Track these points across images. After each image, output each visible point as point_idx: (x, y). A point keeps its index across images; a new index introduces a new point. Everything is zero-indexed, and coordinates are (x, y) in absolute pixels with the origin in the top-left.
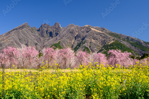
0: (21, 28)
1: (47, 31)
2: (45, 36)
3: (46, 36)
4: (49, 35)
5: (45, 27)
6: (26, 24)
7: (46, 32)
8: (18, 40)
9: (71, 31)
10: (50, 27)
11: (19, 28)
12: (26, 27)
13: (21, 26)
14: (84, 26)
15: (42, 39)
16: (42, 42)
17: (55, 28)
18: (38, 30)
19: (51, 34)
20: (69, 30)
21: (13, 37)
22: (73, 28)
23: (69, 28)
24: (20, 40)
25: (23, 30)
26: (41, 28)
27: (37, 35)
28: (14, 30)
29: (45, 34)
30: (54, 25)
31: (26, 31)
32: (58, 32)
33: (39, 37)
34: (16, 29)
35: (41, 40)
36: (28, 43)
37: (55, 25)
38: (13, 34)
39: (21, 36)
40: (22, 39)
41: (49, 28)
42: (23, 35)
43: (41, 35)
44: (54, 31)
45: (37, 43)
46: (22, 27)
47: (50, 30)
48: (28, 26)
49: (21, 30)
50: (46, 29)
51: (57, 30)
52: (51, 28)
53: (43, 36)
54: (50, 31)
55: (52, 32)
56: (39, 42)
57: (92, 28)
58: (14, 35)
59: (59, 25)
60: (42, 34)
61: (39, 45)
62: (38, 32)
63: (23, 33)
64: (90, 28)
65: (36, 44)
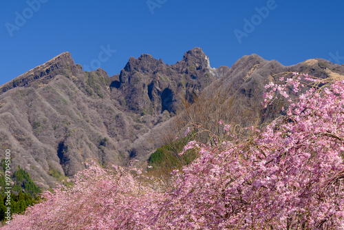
0: (42, 74)
1: (151, 87)
2: (141, 106)
3: (148, 107)
4: (158, 104)
5: (143, 69)
6: (66, 57)
7: (146, 90)
8: (29, 126)
9: (244, 85)
10: (164, 68)
11: (36, 77)
12: (63, 73)
13: (43, 66)
14: (302, 63)
15: (128, 119)
16: (128, 134)
17: (187, 72)
18: (116, 84)
19: (167, 100)
20: (241, 79)
21: (9, 114)
22: (254, 73)
23: (240, 73)
24: (35, 125)
25: (52, 83)
26: (127, 73)
27: (109, 102)
28: (15, 84)
29: (143, 100)
30: (181, 60)
31: (64, 87)
32: (197, 91)
33: (117, 112)
34: (25, 82)
35: (122, 125)
36: (66, 137)
37: (186, 59)
38: (9, 103)
39: (38, 108)
40: (45, 122)
41: (158, 74)
42: (48, 105)
43: (128, 102)
44: (180, 85)
45: (105, 140)
46: (48, 73)
47: (165, 81)
48: (73, 68)
49: (42, 86)
50: (145, 79)
51: (195, 81)
52: (169, 74)
53: (133, 109)
54: (165, 85)
55: (173, 88)
56: (113, 135)
57: (334, 70)
58: (10, 108)
59: (202, 61)
60: (129, 98)
61: (114, 148)
62: (115, 89)
63: (49, 99)
64: (327, 71)
65: (103, 143)
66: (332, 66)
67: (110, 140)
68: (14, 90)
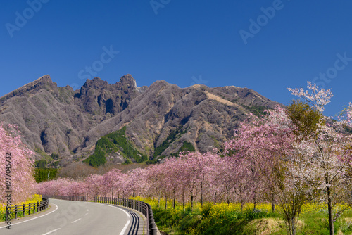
0: (32, 88)
1: (99, 98)
2: (93, 109)
3: (97, 110)
4: (103, 108)
5: (95, 86)
6: (47, 78)
7: (96, 100)
8: (23, 120)
9: (156, 99)
10: (108, 86)
11: (28, 90)
12: (45, 88)
13: (32, 83)
14: (191, 87)
15: (85, 118)
16: (84, 127)
17: (122, 89)
18: (78, 95)
19: (109, 107)
20: (154, 95)
21: (10, 113)
22: (162, 92)
23: (154, 91)
24: (26, 121)
25: (38, 94)
26: (85, 89)
27: (73, 107)
28: (14, 94)
29: (94, 105)
30: (119, 81)
31: (45, 97)
32: (128, 101)
33: (78, 113)
34: (20, 93)
35: (81, 121)
36: (46, 128)
37: (122, 81)
38: (11, 107)
39: (29, 110)
40: (33, 118)
41: (104, 90)
42: (35, 108)
43: (85, 107)
44: (117, 97)
45: (70, 130)
46: (35, 88)
47: (108, 94)
48: (51, 85)
49: (31, 96)
50: (96, 93)
51: (127, 95)
52: (111, 90)
53: (88, 111)
54: (108, 97)
55: (114, 99)
56: (75, 127)
57: (209, 91)
58: (11, 109)
59: (131, 82)
60: (85, 104)
61: (75, 135)
62: (77, 99)
63: (35, 104)
64: (206, 92)
65: (69, 132)
66: (209, 89)
67: (73, 130)
68: (14, 98)
